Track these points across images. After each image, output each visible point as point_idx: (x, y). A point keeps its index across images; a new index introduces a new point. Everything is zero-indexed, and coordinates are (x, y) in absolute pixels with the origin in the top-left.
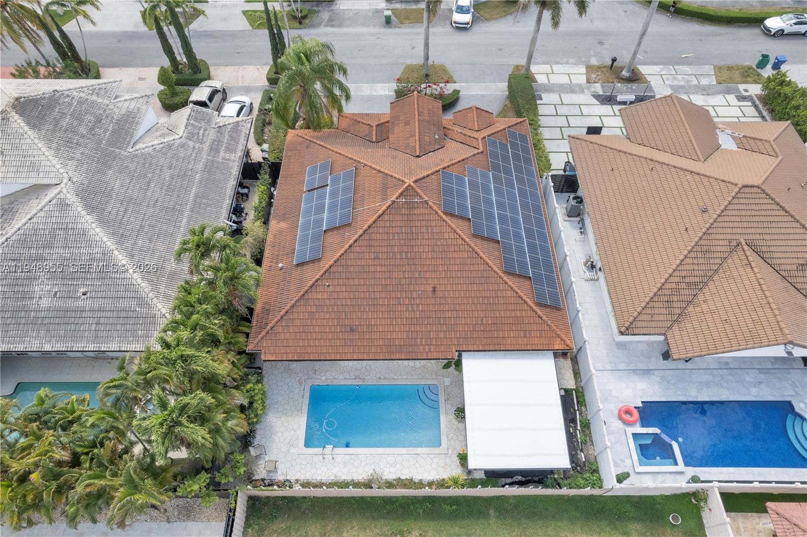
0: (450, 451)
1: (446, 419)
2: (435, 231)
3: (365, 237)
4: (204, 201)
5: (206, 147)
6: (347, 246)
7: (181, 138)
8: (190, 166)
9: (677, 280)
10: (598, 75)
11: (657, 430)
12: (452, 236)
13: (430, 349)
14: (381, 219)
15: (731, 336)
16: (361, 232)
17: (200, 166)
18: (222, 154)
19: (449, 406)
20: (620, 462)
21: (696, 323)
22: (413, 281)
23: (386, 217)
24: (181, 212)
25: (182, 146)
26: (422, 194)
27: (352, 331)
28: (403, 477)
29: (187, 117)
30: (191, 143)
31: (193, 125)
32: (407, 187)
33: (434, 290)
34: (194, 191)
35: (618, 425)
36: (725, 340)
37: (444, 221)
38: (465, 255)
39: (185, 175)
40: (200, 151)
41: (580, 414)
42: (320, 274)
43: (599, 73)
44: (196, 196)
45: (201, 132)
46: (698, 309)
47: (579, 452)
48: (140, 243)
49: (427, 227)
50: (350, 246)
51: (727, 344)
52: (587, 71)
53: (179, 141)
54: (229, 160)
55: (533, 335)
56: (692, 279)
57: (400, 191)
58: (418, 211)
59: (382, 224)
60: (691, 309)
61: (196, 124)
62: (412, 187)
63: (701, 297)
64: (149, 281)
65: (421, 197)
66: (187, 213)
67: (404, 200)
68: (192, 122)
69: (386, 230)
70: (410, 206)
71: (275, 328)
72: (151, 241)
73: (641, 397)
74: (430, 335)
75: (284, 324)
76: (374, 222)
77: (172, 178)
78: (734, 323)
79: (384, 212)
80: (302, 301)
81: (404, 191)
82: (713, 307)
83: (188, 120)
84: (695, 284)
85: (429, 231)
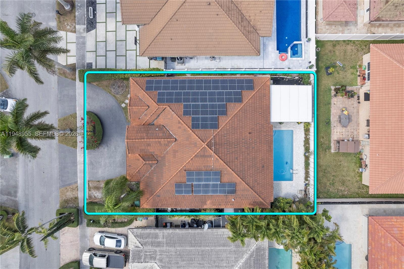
0: (294, 127)
1: (283, 128)
2: (226, 133)
3: (229, 164)
4: (193, 242)
5: (158, 249)
6: (233, 172)
7: (156, 263)
8: (174, 254)
9: (240, 26)
10: (68, 24)
11: (289, 48)
12: (228, 125)
13: (270, 135)
14: (221, 158)
15: (267, 12)
16: (227, 166)
17: (172, 249)
18: (160, 240)
19: (277, 126)
20: (300, 64)
21: (258, 23)
22: (246, 142)
23: (220, 155)
24: (202, 251)
25: (161, 261)
26: (210, 139)
27: (263, 167)
28: (303, 144)
29: (140, 264)
30: (158, 257)
31: (145, 259)
32: (208, 146)
33: (250, 133)
34: (188, 248)
35: (286, 63)
36: (268, 15)
37: (222, 129)
38: (236, 119)
39: (180, 255)
40: (161, 251)
41: (280, 76)
42: (243, 182)
43: (66, 24)
44: (192, 246)
45: (148, 254)
46: (252, 21)
47: (295, 79)
48: (224, 265)
49: (224, 136)
50: (232, 170)
51: (270, 15)
52: (63, 30)
53: (158, 263)
54: (163, 236)
55: (265, 93)
56: (240, 19)
57: (209, 149)
58: (217, 140)
59: (223, 157)
60: (252, 23)
61: (143, 257)
62: (207, 143)
63: (247, 18)
64: (243, 255)
65: (212, 139)
66: (203, 248)
67: (213, 147)
68: (142, 260)
69: (226, 155)
70: (216, 144)
71: (263, 198)
72: (222, 260)
73: (275, 50)
74: (265, 135)
75: (261, 195)
76: (222, 160)
77: (184, 261)
78: (262, 9)
79: (218, 156)
80: (253, 189)
81: (209, 147)
82: (253, 14)
83: (142, 263)
84: (242, 18)
85: (226, 135)
